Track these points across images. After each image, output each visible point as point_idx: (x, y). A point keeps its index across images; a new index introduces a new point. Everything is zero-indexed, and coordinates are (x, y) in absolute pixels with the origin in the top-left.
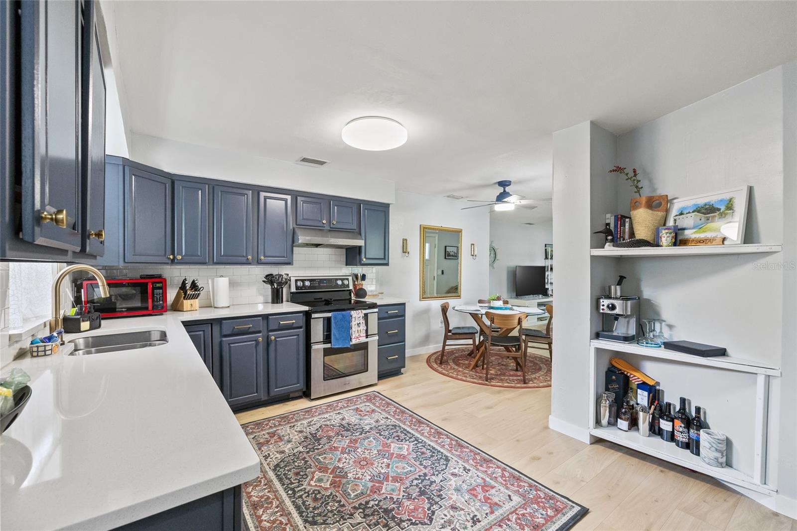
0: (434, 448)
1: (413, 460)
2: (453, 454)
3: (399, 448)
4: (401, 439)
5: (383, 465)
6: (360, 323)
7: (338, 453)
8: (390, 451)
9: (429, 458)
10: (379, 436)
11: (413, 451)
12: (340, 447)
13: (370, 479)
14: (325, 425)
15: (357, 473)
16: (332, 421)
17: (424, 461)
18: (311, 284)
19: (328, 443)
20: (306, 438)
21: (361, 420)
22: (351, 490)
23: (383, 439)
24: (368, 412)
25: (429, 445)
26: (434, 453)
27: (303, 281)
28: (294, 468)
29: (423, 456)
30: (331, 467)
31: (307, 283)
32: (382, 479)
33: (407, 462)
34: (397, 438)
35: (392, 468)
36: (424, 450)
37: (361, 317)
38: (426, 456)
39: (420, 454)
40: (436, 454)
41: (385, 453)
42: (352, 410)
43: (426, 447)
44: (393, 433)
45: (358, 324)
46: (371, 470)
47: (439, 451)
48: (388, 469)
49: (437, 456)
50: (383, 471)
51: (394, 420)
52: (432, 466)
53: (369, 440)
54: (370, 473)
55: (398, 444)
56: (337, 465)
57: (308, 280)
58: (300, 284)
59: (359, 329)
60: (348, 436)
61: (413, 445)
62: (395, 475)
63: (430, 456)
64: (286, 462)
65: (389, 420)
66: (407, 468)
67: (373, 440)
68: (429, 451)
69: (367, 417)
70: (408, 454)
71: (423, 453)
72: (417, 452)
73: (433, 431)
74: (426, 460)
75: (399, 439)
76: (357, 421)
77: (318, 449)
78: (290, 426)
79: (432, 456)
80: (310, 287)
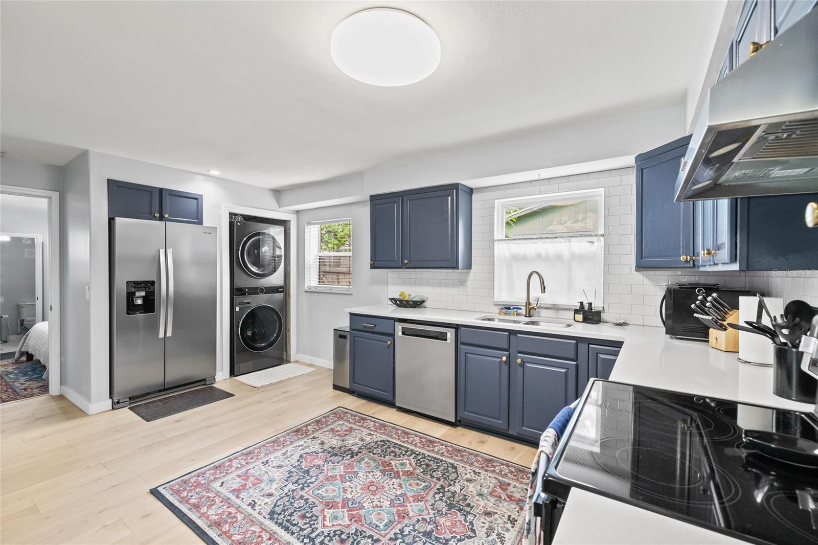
0: (287, 529)
1: (317, 503)
2: (261, 524)
3: (335, 518)
8: (348, 511)
9: (295, 511)
11: (317, 517)
17: (302, 505)
25: (293, 534)
26: (288, 521)
29: (304, 512)
33: (324, 498)
34: (341, 535)
36: (301, 523)
38: (299, 514)
39: (308, 515)
40: (286, 519)
41: (354, 506)
43: (298, 529)
46: (361, 482)
47: (280, 525)
49: (284, 517)
50: (348, 483)
52: (293, 501)
53: (384, 523)
54: (361, 479)
55: (340, 525)
61: (317, 528)
63: (295, 513)
67: (378, 524)
68: (294, 522)
70: (323, 510)
71: (303, 517)
72: (312, 516)
74: (300, 507)
75: (338, 535)
79: (291, 515)
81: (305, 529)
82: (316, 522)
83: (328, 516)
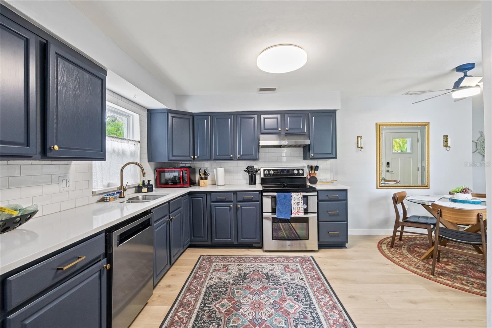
0: (318, 318)
1: (292, 320)
3: (291, 306)
4: (299, 299)
5: (268, 314)
6: (299, 202)
7: (249, 292)
8: (283, 305)
9: (307, 324)
10: (284, 291)
11: (299, 313)
12: (253, 288)
13: (250, 319)
14: (257, 270)
15: (247, 311)
16: (264, 269)
18: (274, 172)
19: (248, 283)
20: (240, 275)
21: (283, 274)
22: (233, 321)
23: (285, 294)
24: (293, 270)
25: (317, 314)
26: (315, 321)
27: (269, 170)
28: (217, 291)
29: (303, 320)
30: (236, 299)
31: (272, 172)
32: (257, 323)
33: (286, 319)
34: (296, 297)
35: (272, 318)
36: (309, 316)
37: (300, 198)
38: (306, 321)
39: (302, 317)
40: (315, 323)
41: (277, 305)
42: (283, 265)
43: (312, 314)
44: (296, 292)
45: (297, 203)
46: (257, 313)
47: (320, 322)
48: (269, 318)
49: (315, 325)
51: (306, 282)
53: (275, 290)
54: (254, 315)
55: (292, 302)
56: (240, 300)
57: (272, 170)
58: (267, 172)
59: (298, 207)
60: (264, 283)
61: (304, 308)
62: (269, 325)
63: (308, 323)
64: (216, 286)
65: (302, 282)
66: (282, 324)
68: (312, 318)
69: (288, 274)
70: (293, 314)
71: (305, 318)
72: (301, 315)
73: (331, 302)
74: (303, 324)
75: (297, 299)
76: (280, 274)
77: (239, 285)
78: (238, 265)
79: (311, 324)
80: (274, 175)
81: (309, 311)
82: (302, 311)
83: (293, 309)
